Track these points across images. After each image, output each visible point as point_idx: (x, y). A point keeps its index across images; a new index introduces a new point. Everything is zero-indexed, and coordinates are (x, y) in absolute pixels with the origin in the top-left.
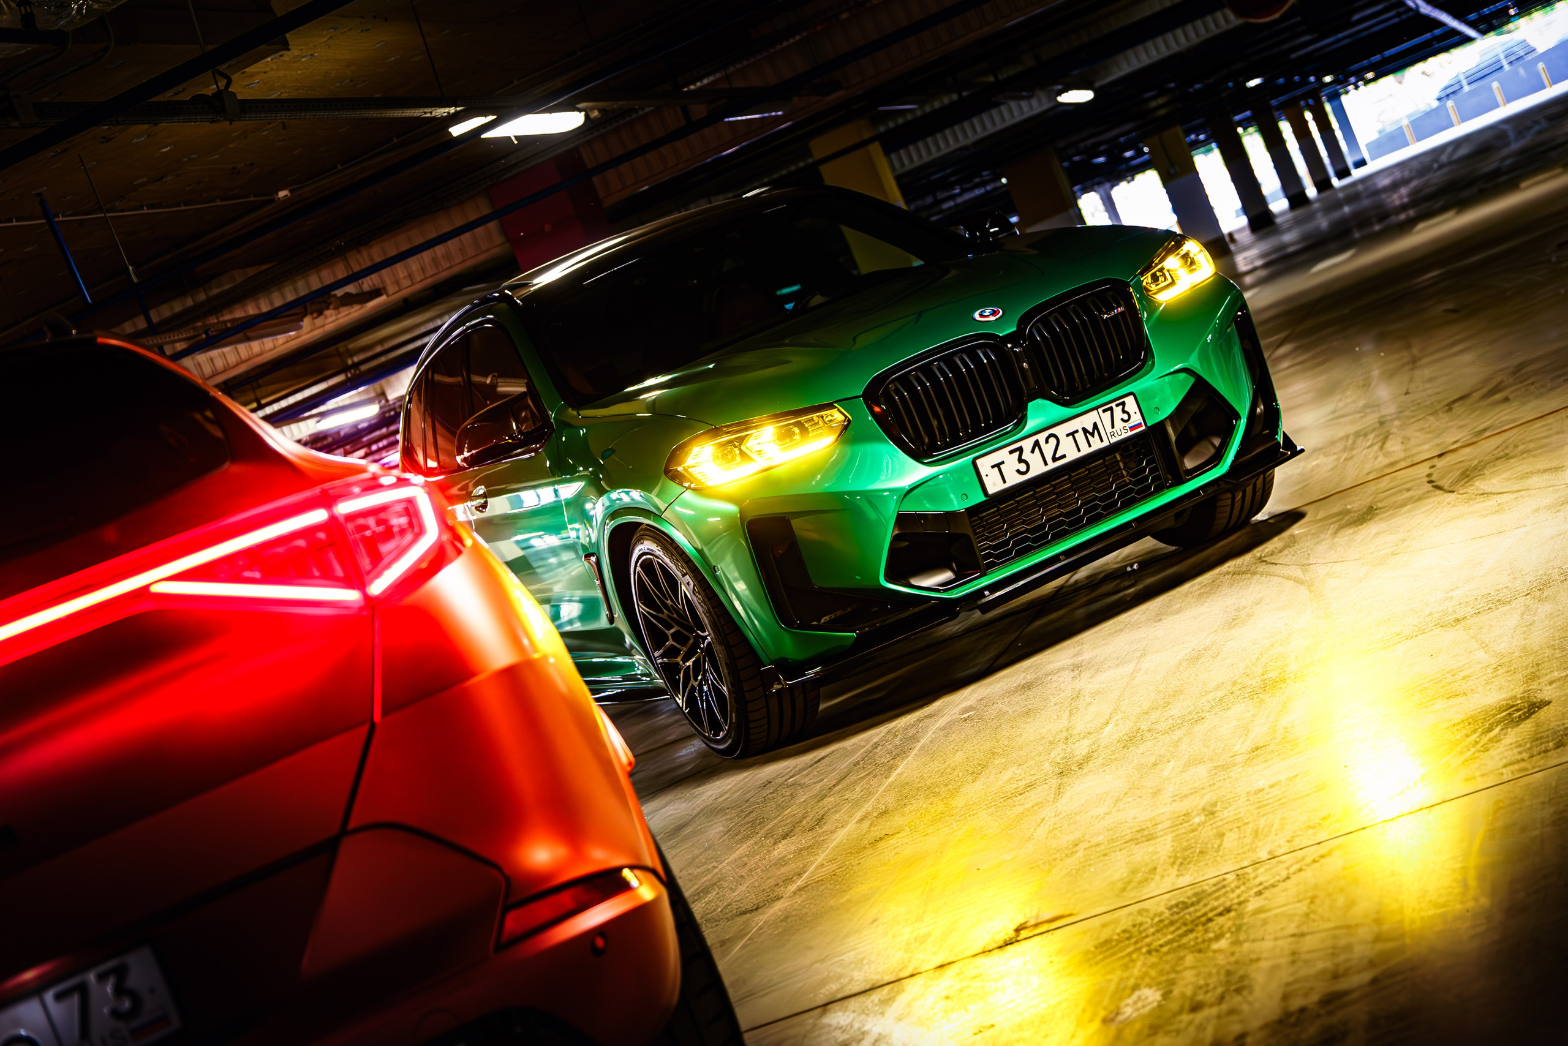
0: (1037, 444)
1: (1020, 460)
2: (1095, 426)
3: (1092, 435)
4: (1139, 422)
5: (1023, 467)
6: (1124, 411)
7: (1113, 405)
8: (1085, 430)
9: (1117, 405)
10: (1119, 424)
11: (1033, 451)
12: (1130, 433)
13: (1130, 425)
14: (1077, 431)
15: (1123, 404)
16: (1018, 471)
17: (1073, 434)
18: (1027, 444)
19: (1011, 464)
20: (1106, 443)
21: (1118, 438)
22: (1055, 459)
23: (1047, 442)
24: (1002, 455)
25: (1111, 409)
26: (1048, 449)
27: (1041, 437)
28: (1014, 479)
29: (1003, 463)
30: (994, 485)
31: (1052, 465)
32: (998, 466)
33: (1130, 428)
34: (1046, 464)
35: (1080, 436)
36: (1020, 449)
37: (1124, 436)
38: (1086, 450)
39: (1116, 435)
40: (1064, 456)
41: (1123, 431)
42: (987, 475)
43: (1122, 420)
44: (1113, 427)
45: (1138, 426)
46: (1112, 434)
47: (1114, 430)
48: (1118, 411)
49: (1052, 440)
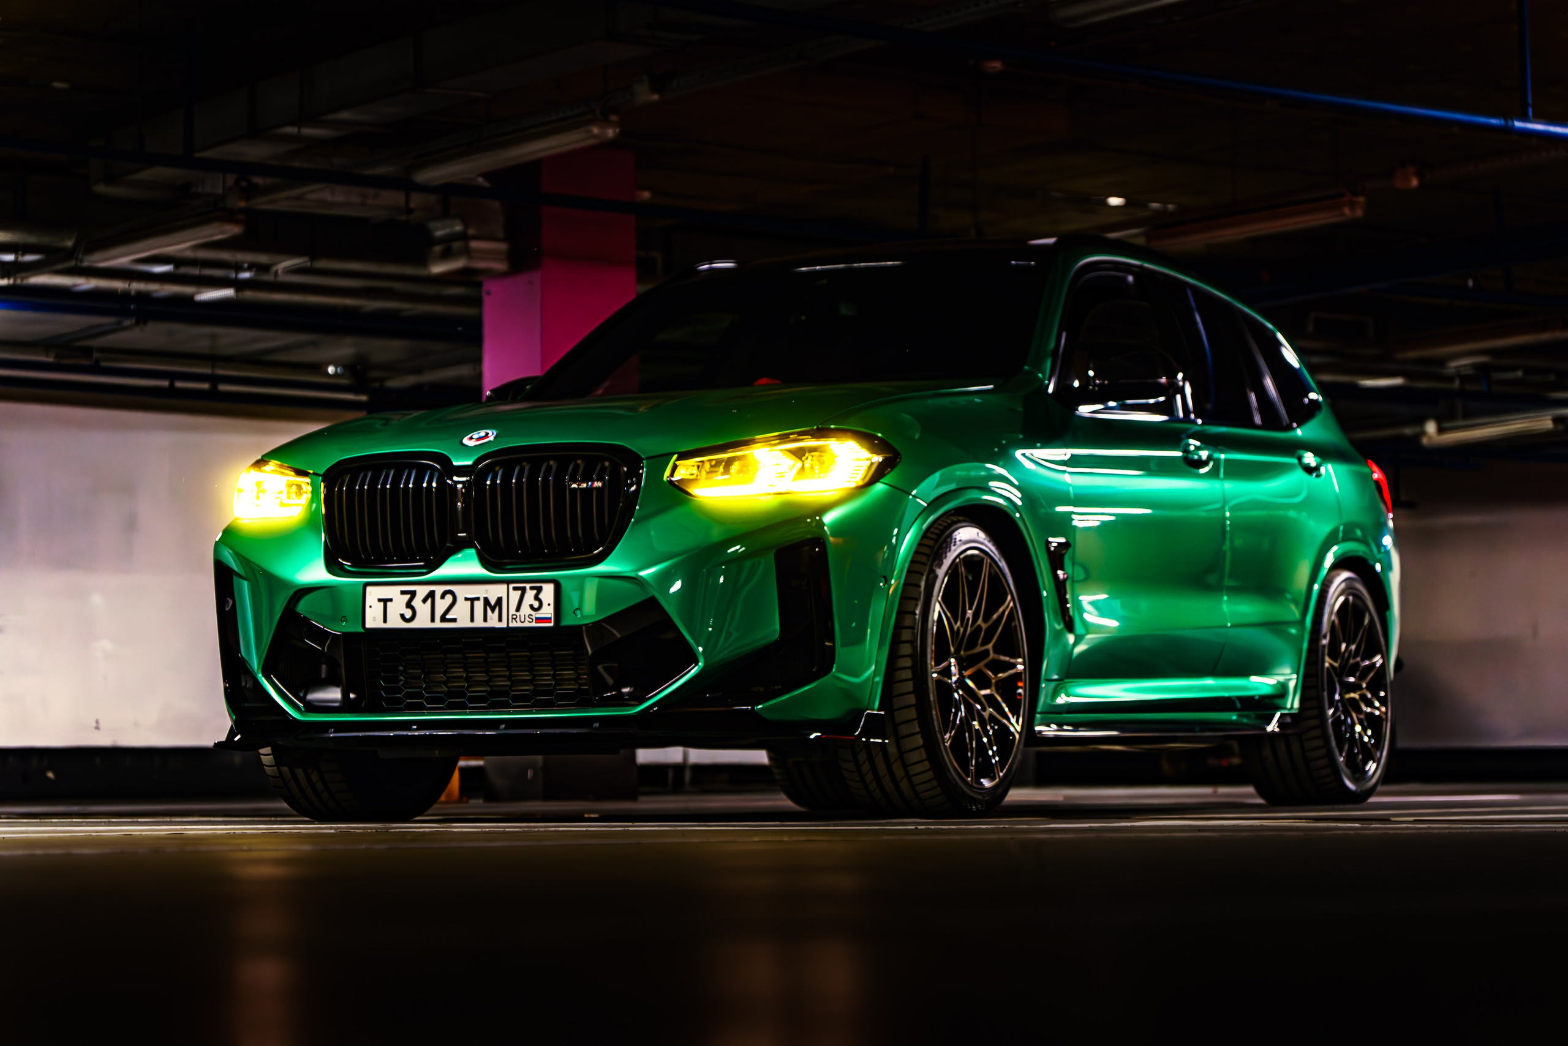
0: (431, 595)
1: (409, 605)
2: (499, 601)
3: (493, 611)
4: (549, 616)
5: (408, 614)
6: (537, 598)
7: (528, 586)
8: (487, 601)
9: (532, 588)
10: (525, 610)
11: (424, 601)
12: (534, 624)
13: (538, 616)
14: (478, 599)
15: (539, 590)
16: (402, 616)
17: (472, 600)
18: (422, 591)
19: (398, 605)
20: (503, 625)
21: (519, 625)
22: (443, 619)
23: (443, 597)
25: (523, 590)
26: (441, 605)
27: (439, 590)
28: (395, 622)
29: (391, 600)
30: (373, 619)
31: (438, 624)
32: (385, 601)
33: (536, 619)
34: (433, 620)
35: (479, 606)
36: (413, 594)
37: (527, 624)
38: (479, 623)
39: (518, 619)
40: (454, 620)
41: (527, 619)
42: (371, 607)
43: (531, 606)
44: (518, 609)
45: (548, 620)
46: (515, 617)
47: (518, 614)
48: (530, 595)
49: (449, 598)
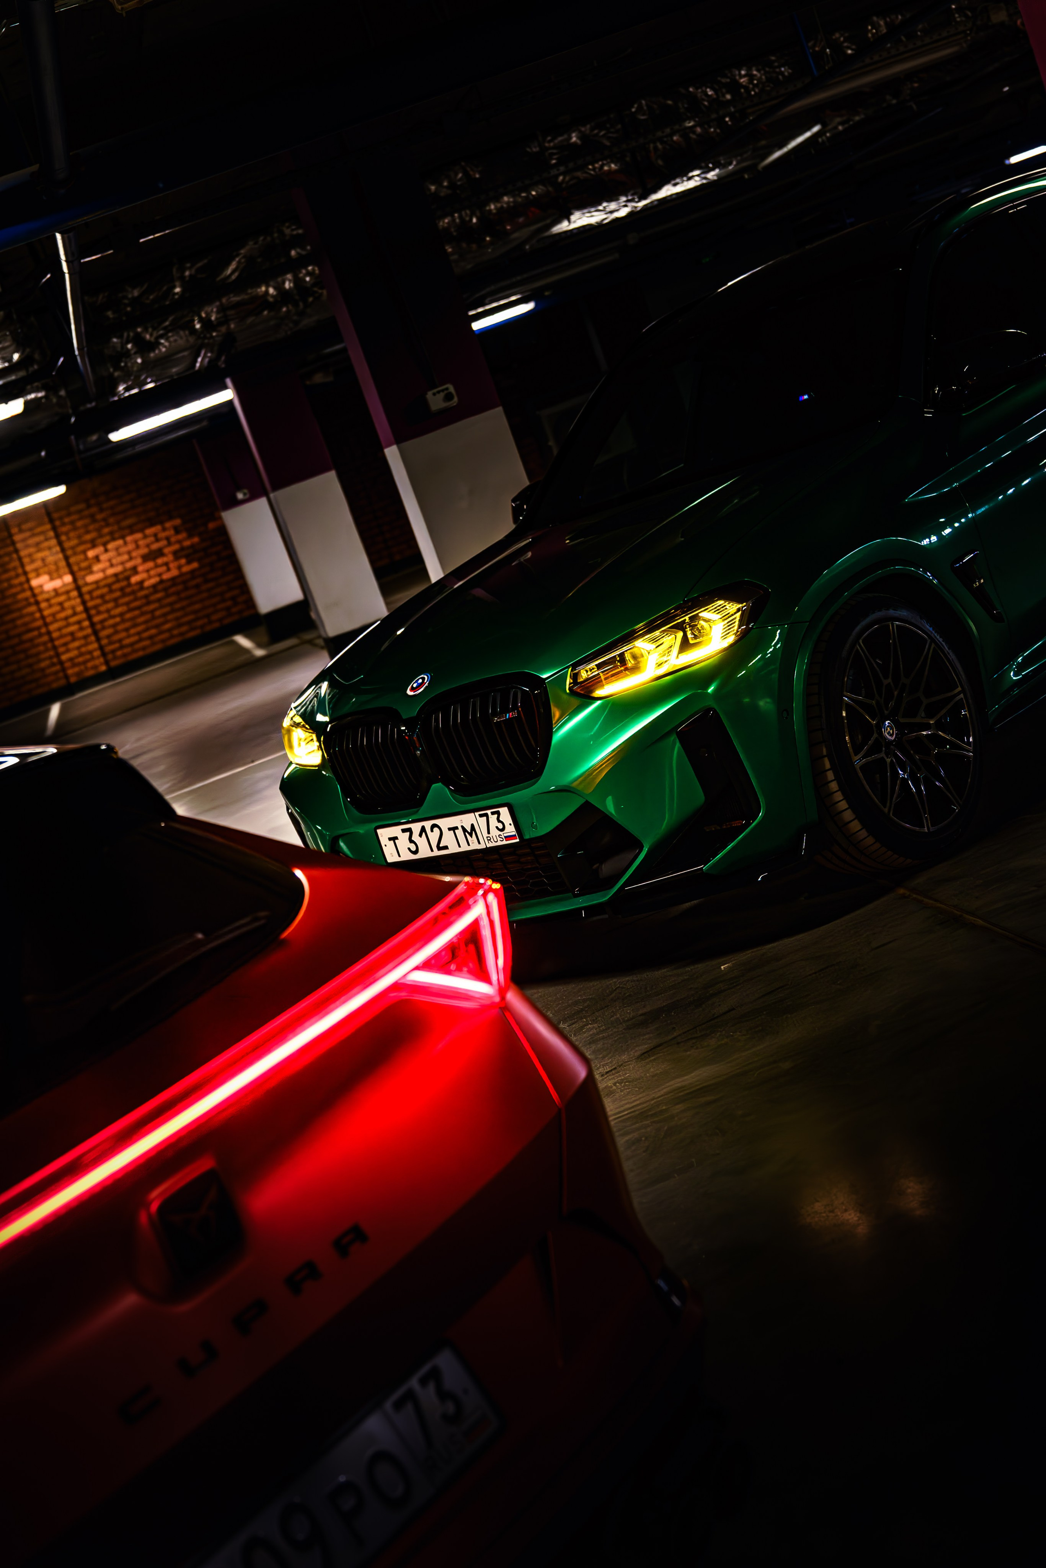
0: (423, 829)
1: (411, 840)
2: (473, 826)
3: (471, 835)
4: (513, 833)
5: (413, 847)
6: (499, 821)
7: (489, 812)
8: (463, 828)
9: (493, 813)
10: (494, 832)
11: (420, 835)
12: (505, 842)
13: (505, 835)
14: (457, 828)
15: (498, 813)
16: (410, 850)
17: (453, 829)
18: (416, 827)
19: (403, 841)
20: (482, 846)
21: (494, 845)
22: (439, 848)
23: (432, 830)
24: (396, 831)
25: (487, 815)
26: (433, 837)
27: (428, 824)
28: (406, 856)
29: (397, 838)
30: (391, 856)
31: (437, 853)
32: (393, 839)
33: (505, 837)
34: (432, 850)
35: (460, 834)
36: (410, 831)
37: (500, 843)
38: (465, 848)
39: (491, 840)
40: (446, 848)
41: (499, 839)
42: (386, 845)
43: (497, 828)
44: (489, 833)
45: (513, 837)
46: (488, 839)
47: (490, 836)
48: (493, 819)
49: (436, 830)
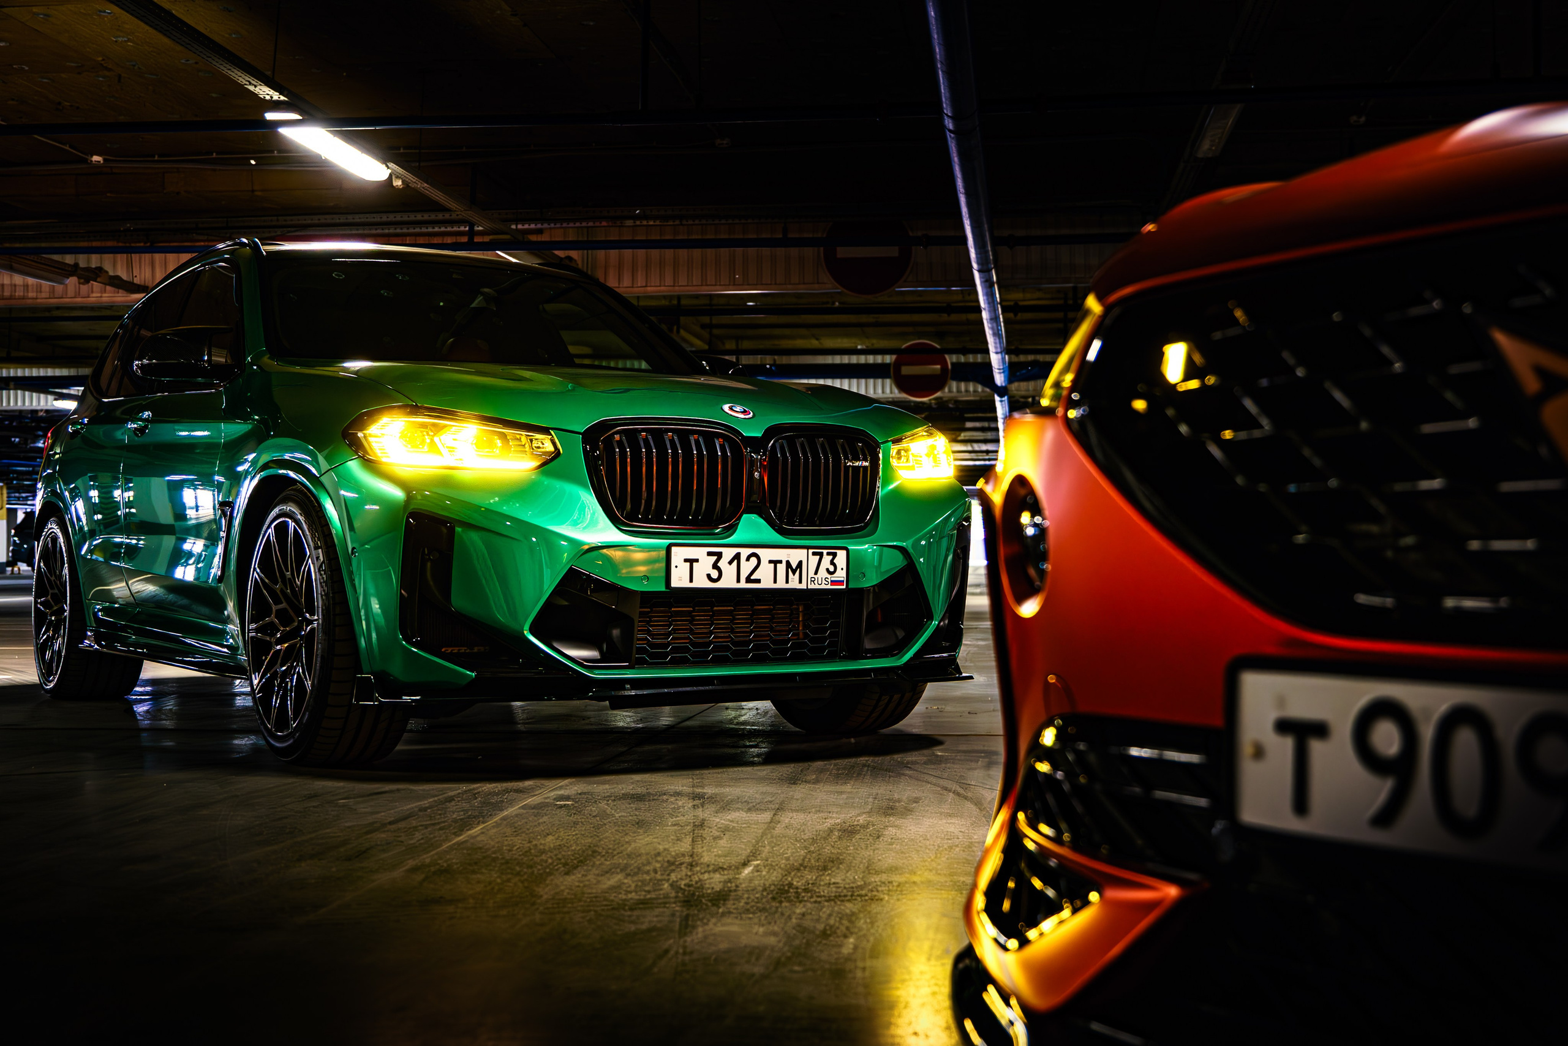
0: (737, 557)
1: (715, 566)
2: (800, 564)
3: (794, 572)
4: (842, 579)
5: (715, 574)
6: (832, 563)
7: (825, 552)
8: (788, 564)
9: (828, 554)
10: (823, 573)
11: (730, 563)
12: (829, 587)
13: (833, 579)
14: (780, 562)
15: (834, 555)
16: (709, 576)
17: (775, 563)
18: (728, 553)
19: (705, 565)
20: (803, 586)
21: (817, 587)
22: (749, 580)
23: (748, 559)
24: (700, 553)
25: (821, 555)
26: (747, 567)
27: (745, 552)
28: (701, 582)
29: (697, 561)
30: (679, 579)
31: (743, 585)
32: (691, 562)
33: (831, 581)
34: (738, 581)
35: (781, 568)
36: (719, 555)
37: (823, 586)
38: (781, 584)
39: (816, 582)
40: (758, 581)
41: (824, 582)
42: (676, 567)
43: (828, 570)
44: (816, 573)
45: (840, 583)
46: (813, 579)
47: (816, 577)
48: (827, 559)
49: (754, 560)
